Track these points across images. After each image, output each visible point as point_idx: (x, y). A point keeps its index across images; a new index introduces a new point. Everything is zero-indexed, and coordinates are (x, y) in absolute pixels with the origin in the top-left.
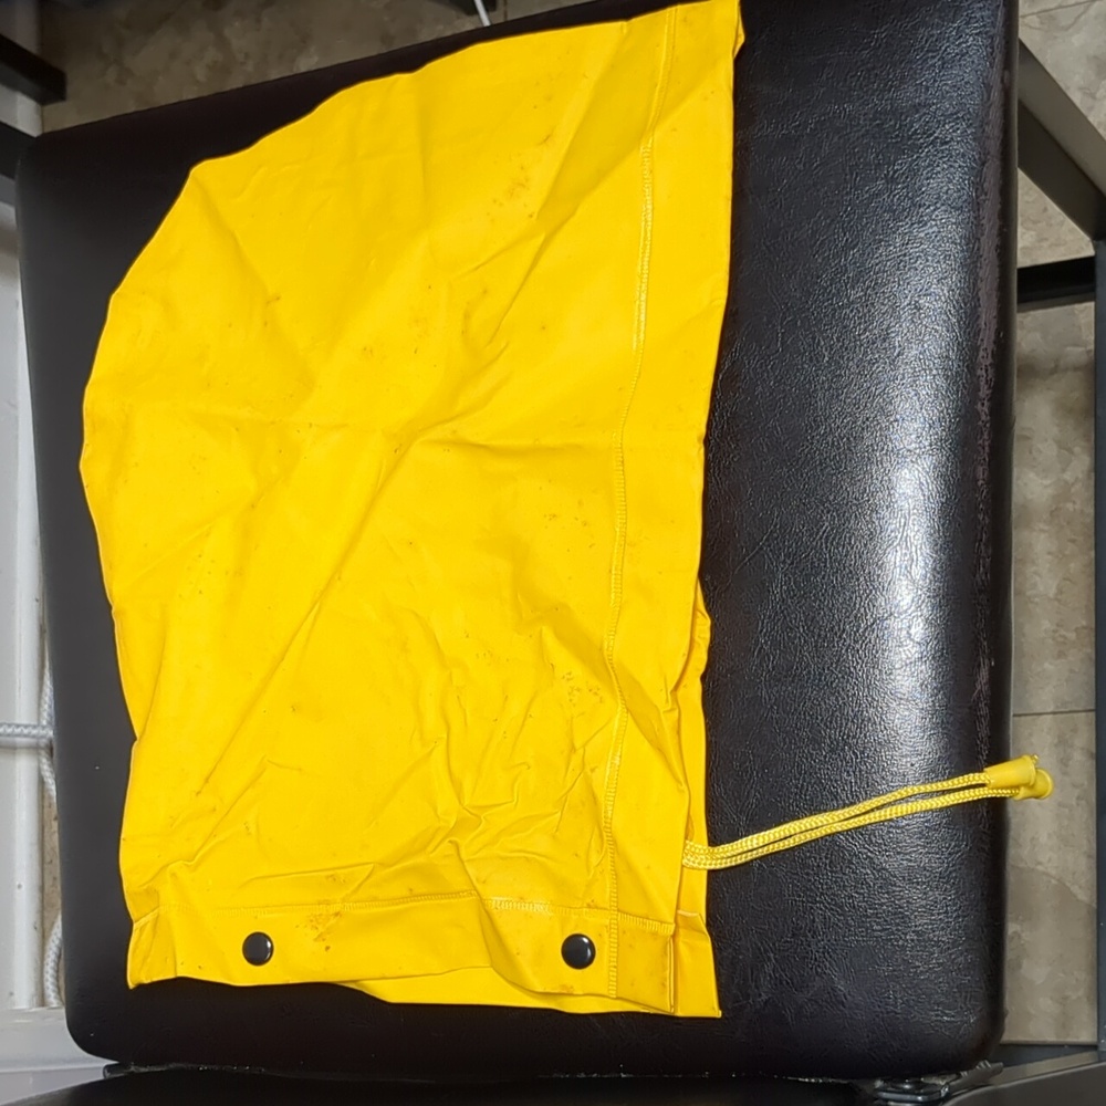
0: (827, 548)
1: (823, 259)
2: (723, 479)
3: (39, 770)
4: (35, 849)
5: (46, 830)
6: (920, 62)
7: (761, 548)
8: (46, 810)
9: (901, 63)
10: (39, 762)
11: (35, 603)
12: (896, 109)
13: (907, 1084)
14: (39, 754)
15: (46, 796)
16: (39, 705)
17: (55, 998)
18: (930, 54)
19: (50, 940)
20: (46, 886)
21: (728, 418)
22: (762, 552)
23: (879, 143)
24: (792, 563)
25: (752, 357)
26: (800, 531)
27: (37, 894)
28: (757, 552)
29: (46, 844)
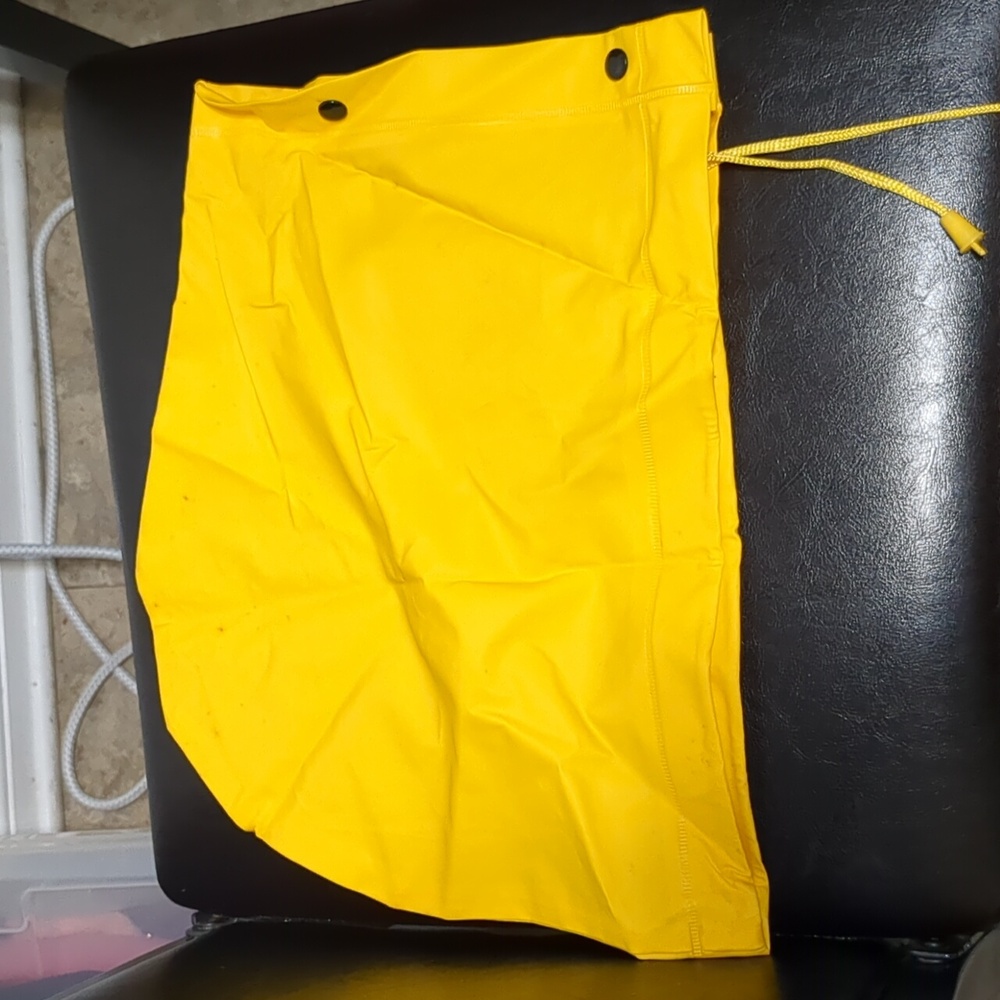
0: (863, 475)
1: (856, 206)
2: (764, 410)
3: (47, 580)
4: (47, 651)
5: (56, 633)
6: (944, 18)
7: (801, 474)
8: (55, 615)
9: (927, 20)
10: (46, 572)
11: (34, 428)
12: (923, 63)
13: (934, 942)
14: (46, 565)
15: (54, 601)
16: (43, 521)
17: (74, 782)
18: (955, 11)
19: (67, 731)
20: (59, 684)
21: (768, 354)
22: (801, 478)
23: (907, 96)
24: (831, 488)
25: (790, 296)
26: (838, 458)
27: (51, 691)
28: (797, 478)
29: (57, 645)
